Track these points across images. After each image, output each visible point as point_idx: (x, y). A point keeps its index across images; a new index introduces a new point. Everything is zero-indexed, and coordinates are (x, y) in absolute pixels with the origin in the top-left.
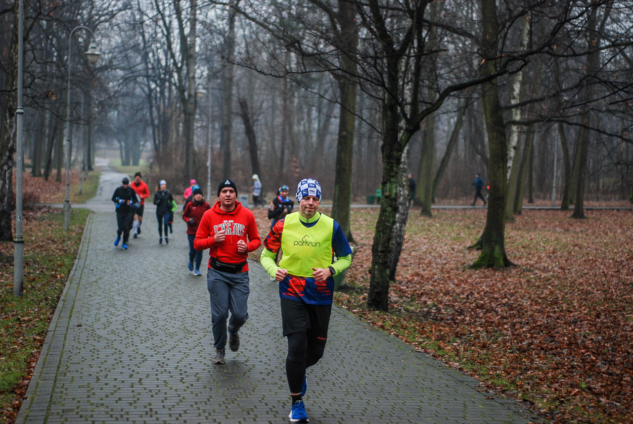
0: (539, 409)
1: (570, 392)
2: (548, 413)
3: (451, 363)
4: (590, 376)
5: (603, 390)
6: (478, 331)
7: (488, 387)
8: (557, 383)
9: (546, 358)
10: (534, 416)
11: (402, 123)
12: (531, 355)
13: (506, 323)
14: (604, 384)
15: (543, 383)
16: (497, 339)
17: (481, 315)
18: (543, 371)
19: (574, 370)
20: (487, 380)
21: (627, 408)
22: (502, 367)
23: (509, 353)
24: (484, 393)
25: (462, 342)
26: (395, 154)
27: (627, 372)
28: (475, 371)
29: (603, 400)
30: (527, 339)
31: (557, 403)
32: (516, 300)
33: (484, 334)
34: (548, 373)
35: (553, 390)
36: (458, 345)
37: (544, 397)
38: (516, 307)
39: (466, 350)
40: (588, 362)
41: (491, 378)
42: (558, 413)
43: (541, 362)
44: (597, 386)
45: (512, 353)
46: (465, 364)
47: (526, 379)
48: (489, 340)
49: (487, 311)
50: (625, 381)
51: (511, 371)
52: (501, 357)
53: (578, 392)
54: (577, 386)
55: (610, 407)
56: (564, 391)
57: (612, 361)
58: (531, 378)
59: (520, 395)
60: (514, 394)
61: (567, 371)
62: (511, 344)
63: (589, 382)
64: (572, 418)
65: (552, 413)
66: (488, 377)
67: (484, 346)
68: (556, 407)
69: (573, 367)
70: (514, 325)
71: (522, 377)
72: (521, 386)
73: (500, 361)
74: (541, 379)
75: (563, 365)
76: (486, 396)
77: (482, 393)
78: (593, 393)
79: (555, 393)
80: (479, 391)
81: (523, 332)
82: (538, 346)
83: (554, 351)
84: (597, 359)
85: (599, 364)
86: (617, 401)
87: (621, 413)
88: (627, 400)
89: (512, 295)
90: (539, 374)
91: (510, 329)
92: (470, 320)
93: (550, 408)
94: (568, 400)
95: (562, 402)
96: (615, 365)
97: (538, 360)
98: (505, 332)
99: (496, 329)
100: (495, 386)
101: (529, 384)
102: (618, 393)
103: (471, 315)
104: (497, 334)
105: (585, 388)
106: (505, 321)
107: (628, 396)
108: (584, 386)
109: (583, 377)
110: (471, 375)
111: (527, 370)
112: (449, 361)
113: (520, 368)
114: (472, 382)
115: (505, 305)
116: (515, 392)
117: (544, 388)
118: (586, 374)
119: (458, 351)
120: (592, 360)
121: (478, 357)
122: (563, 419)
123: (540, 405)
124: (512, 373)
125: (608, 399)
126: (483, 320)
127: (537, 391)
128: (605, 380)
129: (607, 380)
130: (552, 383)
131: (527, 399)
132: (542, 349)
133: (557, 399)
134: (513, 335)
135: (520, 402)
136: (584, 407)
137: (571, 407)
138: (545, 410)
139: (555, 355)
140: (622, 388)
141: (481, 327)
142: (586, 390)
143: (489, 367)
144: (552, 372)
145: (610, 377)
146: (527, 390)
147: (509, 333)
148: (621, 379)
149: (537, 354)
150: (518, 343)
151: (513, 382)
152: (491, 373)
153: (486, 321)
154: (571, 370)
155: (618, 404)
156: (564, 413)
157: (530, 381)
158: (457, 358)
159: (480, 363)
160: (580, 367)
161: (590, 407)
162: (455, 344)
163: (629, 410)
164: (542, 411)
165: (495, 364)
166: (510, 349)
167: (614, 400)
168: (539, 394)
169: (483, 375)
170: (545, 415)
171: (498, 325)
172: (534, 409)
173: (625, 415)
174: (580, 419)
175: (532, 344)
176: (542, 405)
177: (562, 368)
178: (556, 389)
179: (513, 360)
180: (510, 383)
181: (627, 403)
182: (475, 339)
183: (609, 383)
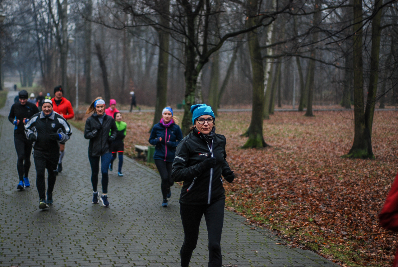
0: (283, 235)
1: (303, 224)
2: (289, 237)
3: (229, 207)
4: (315, 214)
5: (323, 222)
6: (246, 187)
7: (252, 222)
8: (295, 218)
9: (288, 203)
10: (280, 239)
11: (197, 58)
12: (279, 202)
13: (263, 182)
14: (324, 219)
15: (286, 219)
16: (258, 192)
17: (248, 177)
18: (286, 211)
19: (305, 211)
20: (251, 217)
21: (337, 233)
22: (260, 209)
23: (266, 200)
24: (250, 226)
25: (236, 195)
26: (193, 77)
27: (338, 211)
28: (244, 212)
29: (323, 228)
30: (277, 192)
31: (294, 231)
32: (270, 168)
33: (250, 189)
34: (289, 212)
35: (292, 223)
36: (234, 196)
37: (286, 227)
38: (270, 172)
39: (238, 199)
40: (314, 206)
41: (254, 216)
42: (295, 237)
43: (285, 206)
44: (320, 220)
45: (267, 200)
46: (237, 208)
47: (276, 217)
48: (253, 193)
49: (252, 175)
50: (337, 216)
51: (266, 212)
52: (260, 204)
53: (307, 224)
54: (307, 220)
55: (327, 233)
56: (299, 223)
57: (329, 204)
58: (279, 216)
59: (271, 226)
60: (268, 226)
61: (301, 211)
62: (267, 195)
63: (314, 218)
64: (303, 240)
65: (291, 237)
66: (251, 216)
67: (250, 197)
68: (294, 234)
69: (305, 209)
70: (268, 183)
71: (273, 215)
72: (272, 221)
73: (259, 206)
74: (285, 217)
75: (299, 207)
76: (250, 227)
77: (248, 225)
78: (317, 225)
79: (293, 225)
80: (246, 225)
81: (274, 188)
82: (284, 196)
83: (293, 199)
84: (319, 204)
85: (321, 206)
86: (331, 229)
87: (334, 236)
88: (338, 228)
89: (268, 165)
90: (283, 213)
91: (266, 186)
92: (241, 181)
93: (290, 234)
94: (301, 229)
95: (297, 230)
96: (331, 207)
97: (283, 204)
98: (263, 188)
99: (257, 186)
100: (256, 221)
101: (277, 219)
102: (333, 224)
103: (242, 178)
104: (258, 189)
105: (312, 221)
106: (263, 181)
107: (338, 226)
108: (311, 220)
109: (311, 215)
110: (241, 215)
111: (276, 211)
112: (228, 206)
113: (272, 210)
114: (242, 219)
115: (263, 171)
116: (269, 224)
117: (287, 222)
118: (313, 213)
119: (233, 200)
120: (317, 204)
121: (246, 203)
122: (298, 240)
123: (284, 232)
124: (267, 213)
125: (326, 228)
126: (250, 181)
127: (282, 224)
128: (324, 216)
129: (326, 216)
130: (291, 219)
131: (275, 229)
132: (286, 198)
133: (294, 228)
134: (268, 189)
135: (271, 231)
136: (311, 233)
137: (303, 233)
138: (286, 236)
139: (294, 201)
140: (334, 221)
141: (248, 185)
142: (313, 223)
143: (253, 210)
144: (292, 212)
145: (328, 214)
146: (276, 223)
147: (266, 188)
148: (334, 216)
149: (282, 201)
150: (271, 194)
151: (267, 219)
152: (254, 213)
153: (252, 181)
154: (303, 210)
155: (332, 231)
156: (298, 237)
157: (278, 218)
158: (233, 205)
159: (247, 207)
160: (309, 208)
161: (314, 233)
162: (232, 196)
163: (339, 234)
164: (285, 236)
165: (256, 208)
166: (266, 198)
167: (330, 228)
168: (283, 226)
169: (249, 215)
170: (287, 238)
171: (259, 183)
172: (280, 235)
173: (336, 238)
174: (308, 240)
175: (279, 195)
176: (285, 232)
177: (298, 209)
178: (294, 223)
179: (268, 205)
180: (265, 219)
181: (338, 230)
182: (244, 192)
183: (327, 218)
